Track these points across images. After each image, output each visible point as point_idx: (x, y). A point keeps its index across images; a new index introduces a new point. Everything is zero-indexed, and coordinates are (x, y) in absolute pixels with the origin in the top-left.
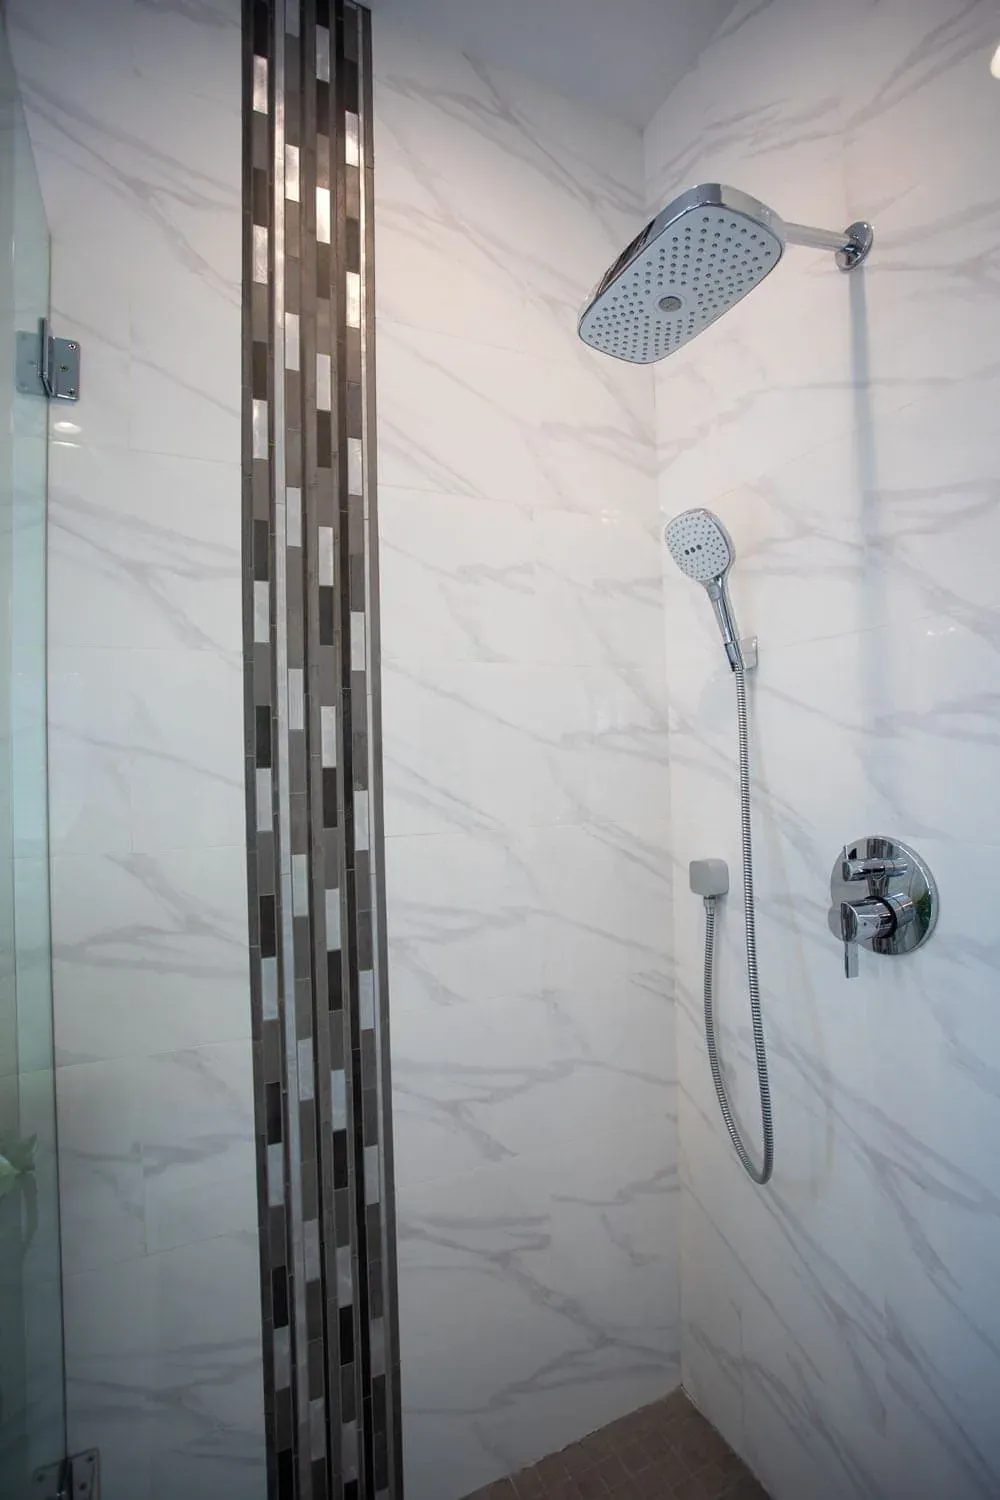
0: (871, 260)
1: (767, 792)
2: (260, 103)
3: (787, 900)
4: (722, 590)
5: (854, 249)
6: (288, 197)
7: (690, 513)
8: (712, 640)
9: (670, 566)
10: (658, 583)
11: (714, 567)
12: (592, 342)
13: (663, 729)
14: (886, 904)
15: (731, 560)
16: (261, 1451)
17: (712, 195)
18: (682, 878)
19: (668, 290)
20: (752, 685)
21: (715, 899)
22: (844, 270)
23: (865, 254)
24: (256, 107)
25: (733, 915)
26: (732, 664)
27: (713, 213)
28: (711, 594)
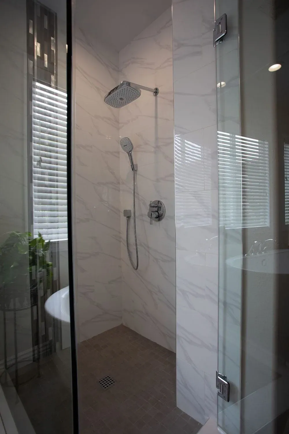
0: (159, 95)
1: (138, 194)
2: (31, 31)
3: (142, 215)
4: (131, 154)
5: (156, 92)
6: (38, 55)
7: (125, 138)
8: (129, 165)
9: (121, 149)
10: (118, 153)
11: (129, 150)
12: (107, 103)
13: (119, 183)
14: (158, 213)
15: (133, 148)
16: (31, 333)
17: (129, 84)
18: (122, 215)
19: (121, 97)
20: (136, 174)
21: (129, 217)
22: (154, 96)
23: (158, 93)
24: (30, 32)
25: (132, 220)
26: (132, 169)
27: (129, 87)
28: (129, 155)
